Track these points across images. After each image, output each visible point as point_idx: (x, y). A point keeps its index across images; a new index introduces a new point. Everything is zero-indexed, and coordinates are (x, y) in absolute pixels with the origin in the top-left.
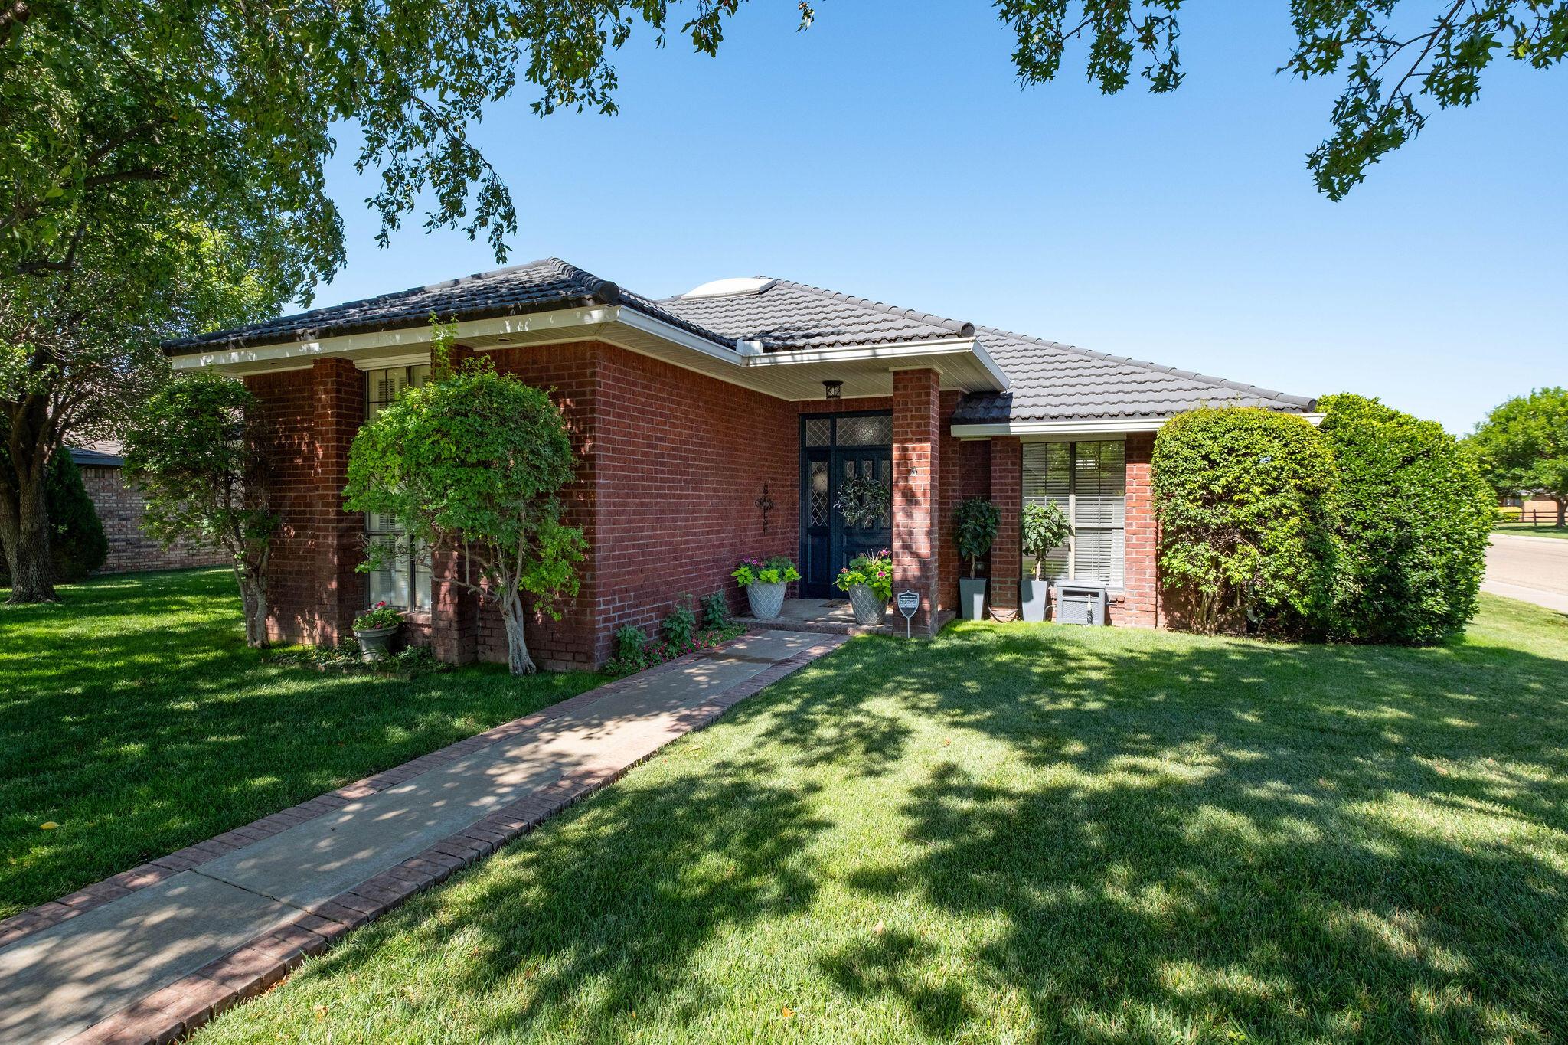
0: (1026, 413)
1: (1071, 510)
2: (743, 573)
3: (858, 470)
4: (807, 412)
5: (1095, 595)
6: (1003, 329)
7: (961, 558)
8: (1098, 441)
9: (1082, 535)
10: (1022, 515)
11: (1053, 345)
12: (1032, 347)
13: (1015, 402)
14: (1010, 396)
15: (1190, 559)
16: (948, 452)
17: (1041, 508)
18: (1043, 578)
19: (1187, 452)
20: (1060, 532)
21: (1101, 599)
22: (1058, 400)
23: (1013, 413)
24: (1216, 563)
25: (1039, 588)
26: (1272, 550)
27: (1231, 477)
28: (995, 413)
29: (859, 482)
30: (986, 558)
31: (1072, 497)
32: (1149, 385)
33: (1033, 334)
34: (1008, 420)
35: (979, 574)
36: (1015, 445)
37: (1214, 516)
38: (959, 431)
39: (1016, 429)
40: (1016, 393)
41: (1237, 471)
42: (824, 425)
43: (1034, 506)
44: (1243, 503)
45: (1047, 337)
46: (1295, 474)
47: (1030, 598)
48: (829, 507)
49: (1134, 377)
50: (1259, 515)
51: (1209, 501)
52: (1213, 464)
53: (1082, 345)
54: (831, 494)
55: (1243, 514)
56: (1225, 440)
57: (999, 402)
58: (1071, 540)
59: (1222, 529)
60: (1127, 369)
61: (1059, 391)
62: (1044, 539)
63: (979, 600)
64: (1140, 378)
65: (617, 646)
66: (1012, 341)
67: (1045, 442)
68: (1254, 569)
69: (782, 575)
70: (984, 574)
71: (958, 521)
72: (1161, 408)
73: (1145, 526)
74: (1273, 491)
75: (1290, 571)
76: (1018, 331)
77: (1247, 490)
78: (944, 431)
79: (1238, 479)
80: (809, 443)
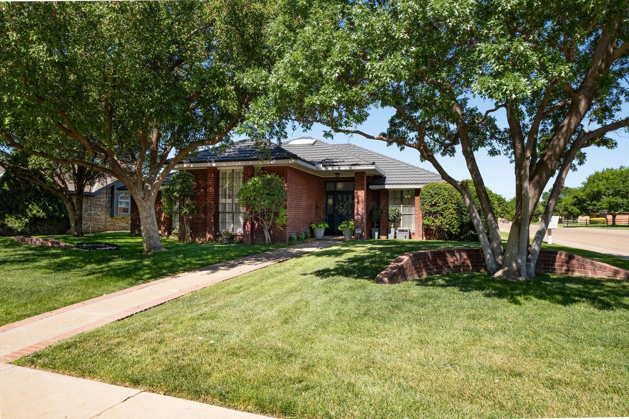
0: (389, 182)
1: (402, 209)
2: (314, 226)
3: (342, 197)
4: (327, 181)
5: (407, 231)
6: (385, 155)
7: (372, 222)
8: (408, 190)
9: (404, 216)
10: (388, 210)
11: (399, 161)
12: (393, 161)
13: (387, 179)
14: (385, 177)
15: (428, 220)
16: (369, 193)
17: (393, 208)
18: (394, 227)
19: (427, 194)
20: (399, 215)
21: (408, 232)
22: (398, 179)
23: (386, 182)
24: (433, 222)
25: (393, 230)
26: (446, 217)
27: (436, 200)
28: (381, 182)
29: (343, 201)
30: (378, 223)
31: (402, 206)
32: (422, 175)
33: (393, 157)
34: (384, 184)
35: (377, 227)
36: (387, 191)
37: (433, 210)
38: (371, 187)
39: (387, 187)
40: (387, 176)
41: (437, 199)
42: (332, 184)
43: (391, 208)
44: (439, 206)
45: (397, 159)
46: (450, 200)
47: (390, 233)
48: (334, 208)
49: (419, 173)
50: (442, 209)
51: (432, 206)
52: (432, 197)
53: (406, 162)
54: (334, 204)
55: (439, 209)
56: (435, 191)
57: (382, 179)
58: (402, 217)
59: (435, 213)
60: (417, 170)
61: (398, 176)
62: (394, 217)
63: (377, 234)
64: (420, 173)
65: (291, 239)
66: (387, 159)
67: (395, 191)
68: (441, 222)
69: (324, 226)
70: (378, 227)
71: (371, 212)
72: (423, 182)
73: (420, 213)
74: (445, 203)
75: (449, 223)
76: (389, 156)
77: (440, 203)
78: (368, 187)
79: (438, 200)
80: (328, 190)
